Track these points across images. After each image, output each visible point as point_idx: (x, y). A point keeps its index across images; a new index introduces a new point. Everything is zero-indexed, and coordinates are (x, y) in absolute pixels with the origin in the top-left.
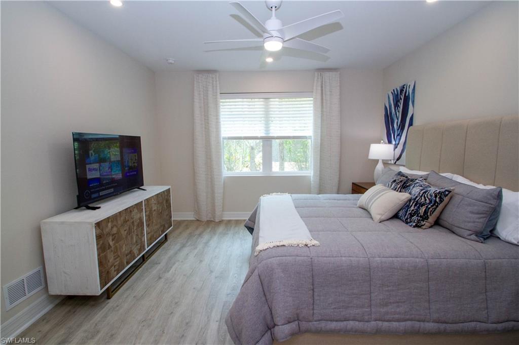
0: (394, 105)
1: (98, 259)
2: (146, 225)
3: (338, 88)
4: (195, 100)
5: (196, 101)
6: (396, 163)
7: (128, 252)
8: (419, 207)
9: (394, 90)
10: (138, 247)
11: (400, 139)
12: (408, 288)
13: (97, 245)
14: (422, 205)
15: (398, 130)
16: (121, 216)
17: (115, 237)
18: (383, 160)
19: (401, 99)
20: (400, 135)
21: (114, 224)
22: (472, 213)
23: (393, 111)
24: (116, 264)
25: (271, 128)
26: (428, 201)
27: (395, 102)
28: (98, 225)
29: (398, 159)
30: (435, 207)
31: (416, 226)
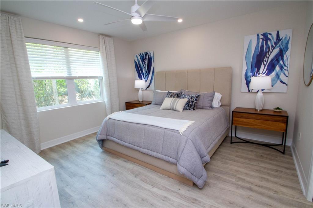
0: (141, 61)
3: (113, 48)
6: (147, 89)
8: (192, 103)
9: (140, 54)
11: (148, 78)
14: (193, 102)
15: (146, 73)
18: (141, 88)
19: (146, 58)
20: (148, 76)
22: (209, 101)
23: (141, 64)
25: (72, 70)
26: (195, 100)
27: (142, 60)
29: (148, 87)
31: (194, 110)
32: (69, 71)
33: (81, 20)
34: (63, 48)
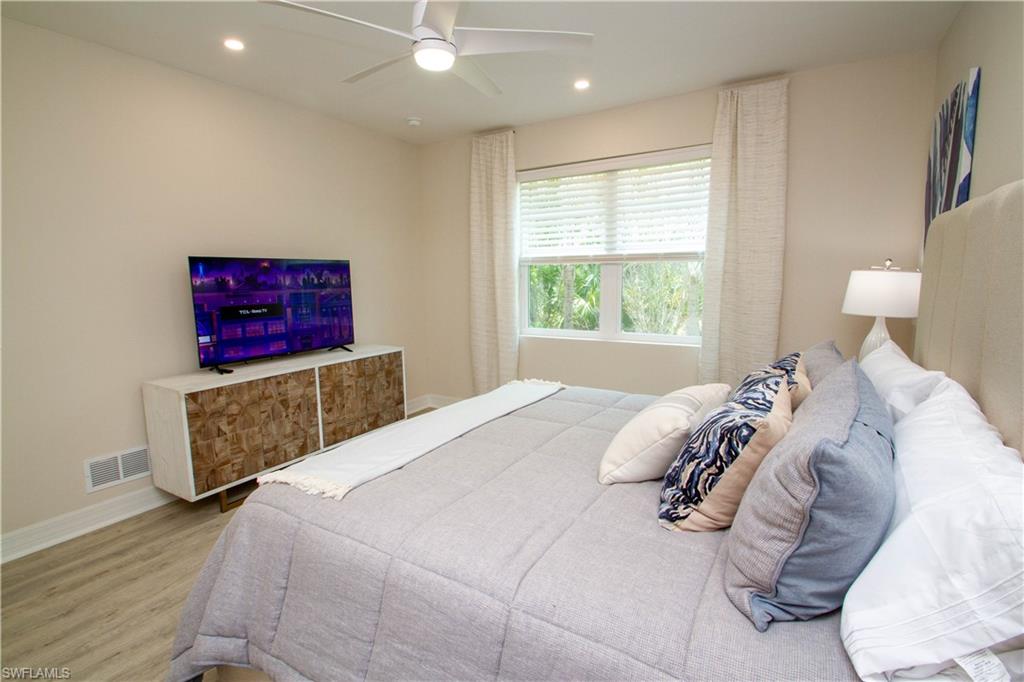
0: (940, 150)
1: (192, 448)
2: (323, 409)
4: (472, 189)
5: (475, 190)
7: (271, 446)
9: (943, 106)
10: (299, 442)
12: (443, 669)
13: (190, 427)
16: (250, 390)
17: (235, 420)
19: (950, 130)
21: (232, 398)
23: (938, 169)
24: (235, 461)
27: (942, 143)
28: (192, 397)
30: (713, 469)
31: (667, 516)
32: (610, 243)
33: (582, 85)
34: (602, 175)
